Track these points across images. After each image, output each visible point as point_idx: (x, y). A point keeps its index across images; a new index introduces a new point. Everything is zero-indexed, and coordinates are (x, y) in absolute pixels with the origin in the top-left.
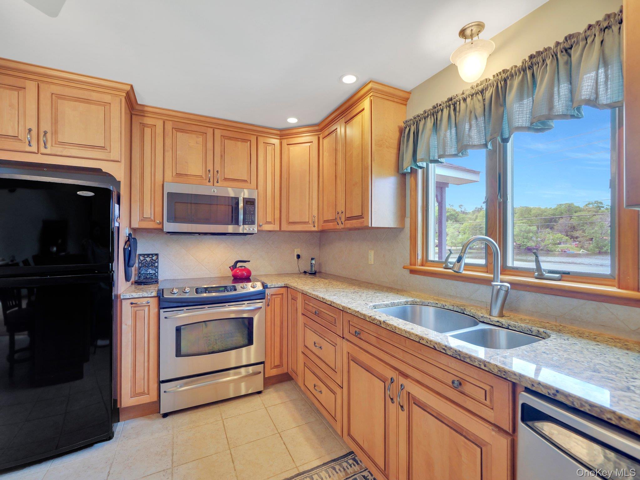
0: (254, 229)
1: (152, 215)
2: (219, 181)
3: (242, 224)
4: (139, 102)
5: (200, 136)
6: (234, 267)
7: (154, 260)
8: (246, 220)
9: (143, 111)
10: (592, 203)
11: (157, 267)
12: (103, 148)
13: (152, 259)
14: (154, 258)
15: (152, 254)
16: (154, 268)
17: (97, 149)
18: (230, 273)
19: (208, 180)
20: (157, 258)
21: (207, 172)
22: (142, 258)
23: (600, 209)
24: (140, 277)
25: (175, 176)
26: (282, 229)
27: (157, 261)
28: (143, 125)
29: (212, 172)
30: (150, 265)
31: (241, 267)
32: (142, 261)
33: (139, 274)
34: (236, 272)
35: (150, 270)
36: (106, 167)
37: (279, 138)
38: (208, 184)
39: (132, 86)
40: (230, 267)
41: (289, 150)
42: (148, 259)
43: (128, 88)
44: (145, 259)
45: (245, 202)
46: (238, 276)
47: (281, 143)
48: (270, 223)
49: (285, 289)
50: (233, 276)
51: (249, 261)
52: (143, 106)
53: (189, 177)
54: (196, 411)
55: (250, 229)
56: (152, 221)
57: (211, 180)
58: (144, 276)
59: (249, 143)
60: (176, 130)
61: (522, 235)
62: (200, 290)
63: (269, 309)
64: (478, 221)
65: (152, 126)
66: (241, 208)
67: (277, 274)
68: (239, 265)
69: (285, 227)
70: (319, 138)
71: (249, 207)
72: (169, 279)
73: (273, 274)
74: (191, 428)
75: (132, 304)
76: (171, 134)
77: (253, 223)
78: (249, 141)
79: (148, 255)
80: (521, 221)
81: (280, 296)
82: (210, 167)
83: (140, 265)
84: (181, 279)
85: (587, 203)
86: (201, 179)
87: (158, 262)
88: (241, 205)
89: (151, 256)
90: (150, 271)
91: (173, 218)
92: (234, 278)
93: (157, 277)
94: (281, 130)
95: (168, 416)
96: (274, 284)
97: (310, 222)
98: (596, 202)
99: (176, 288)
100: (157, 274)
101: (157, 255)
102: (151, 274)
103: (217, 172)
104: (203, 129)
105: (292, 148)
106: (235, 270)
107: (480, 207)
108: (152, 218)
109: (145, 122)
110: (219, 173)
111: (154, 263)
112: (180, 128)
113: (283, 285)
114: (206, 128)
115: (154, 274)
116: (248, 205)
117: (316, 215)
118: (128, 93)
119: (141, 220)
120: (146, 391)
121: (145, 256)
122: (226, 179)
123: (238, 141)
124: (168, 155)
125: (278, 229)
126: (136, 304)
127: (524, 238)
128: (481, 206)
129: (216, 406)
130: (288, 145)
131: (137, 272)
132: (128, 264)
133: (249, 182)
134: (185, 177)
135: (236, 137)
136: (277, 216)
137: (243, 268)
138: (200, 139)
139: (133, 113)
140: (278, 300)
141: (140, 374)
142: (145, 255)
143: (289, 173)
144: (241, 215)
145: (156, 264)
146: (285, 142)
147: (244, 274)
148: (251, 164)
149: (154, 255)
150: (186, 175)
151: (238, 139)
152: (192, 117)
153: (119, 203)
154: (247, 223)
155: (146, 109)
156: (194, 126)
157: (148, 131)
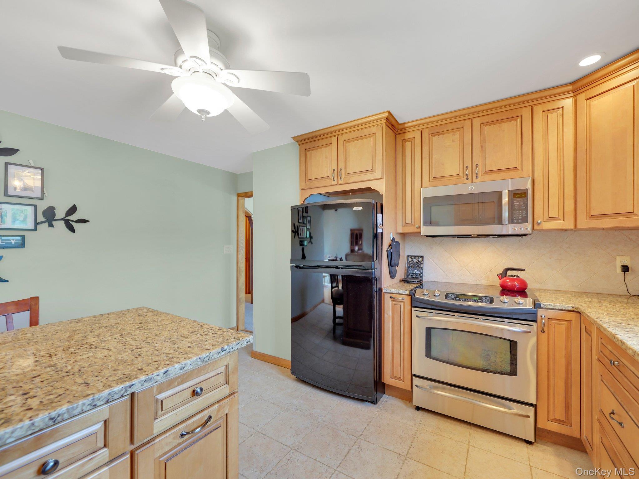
0: (527, 228)
1: (413, 220)
2: (479, 176)
3: (507, 223)
4: (400, 122)
5: (456, 133)
6: (504, 274)
7: (420, 262)
8: (515, 218)
9: (404, 129)
11: (422, 268)
12: (371, 170)
13: (418, 261)
14: (420, 260)
15: (418, 256)
16: (420, 269)
17: (368, 172)
18: (497, 282)
19: (465, 178)
20: (423, 260)
21: (465, 168)
22: (410, 259)
24: (408, 276)
25: (432, 181)
26: (579, 226)
27: (422, 262)
28: (405, 141)
29: (470, 168)
30: (417, 265)
31: (512, 276)
32: (410, 262)
33: (407, 273)
34: (504, 282)
35: (416, 270)
36: (374, 185)
37: (572, 95)
38: (466, 181)
39: (389, 112)
40: (497, 275)
41: (589, 107)
42: (415, 260)
43: (386, 115)
44: (412, 260)
45: (512, 195)
46: (507, 287)
47: (575, 102)
48: (555, 219)
49: (574, 315)
50: (502, 286)
51: (524, 270)
52: (404, 124)
53: (445, 179)
54: (445, 419)
55: (521, 229)
56: (412, 225)
57: (470, 177)
58: (411, 275)
59: (519, 120)
60: (432, 135)
62: (450, 296)
63: (543, 337)
65: (411, 139)
66: (505, 204)
67: (578, 292)
68: (510, 273)
69: (583, 223)
71: (519, 202)
72: (433, 281)
73: (570, 290)
74: (434, 433)
75: (391, 298)
76: (428, 141)
77: (525, 220)
78: (520, 117)
79: (415, 256)
81: (566, 323)
82: (468, 163)
83: (409, 266)
84: (444, 282)
86: (459, 177)
87: (423, 264)
88: (505, 200)
89: (417, 258)
90: (416, 272)
91: (429, 222)
92: (503, 289)
93: (422, 278)
94: (573, 83)
95: (420, 410)
96: (552, 304)
99: (438, 291)
100: (422, 274)
101: (422, 257)
102: (417, 274)
103: (477, 166)
104: (459, 125)
105: (595, 102)
106: (504, 279)
108: (413, 223)
109: (406, 138)
110: (479, 167)
111: (420, 265)
112: (436, 132)
113: (571, 309)
114: (463, 122)
115: (420, 274)
116: (518, 199)
118: (387, 119)
119: (404, 225)
120: (402, 378)
121: (413, 258)
122: (487, 172)
123: (504, 122)
124: (426, 161)
125: (572, 226)
126: (394, 298)
129: (469, 427)
130: (587, 100)
131: (406, 272)
132: (392, 264)
133: (520, 169)
134: (442, 179)
135: (501, 118)
136: (569, 208)
137: (515, 278)
138: (457, 136)
139: (397, 133)
140: (560, 328)
141: (397, 361)
142: (412, 256)
143: (590, 141)
144: (505, 212)
145: (422, 266)
146: (582, 98)
147: (515, 285)
148: (523, 145)
149: (420, 257)
150: (443, 177)
151: (503, 120)
152: (446, 116)
153: (382, 213)
154: (515, 221)
155: (407, 125)
156: (450, 124)
157: (408, 144)
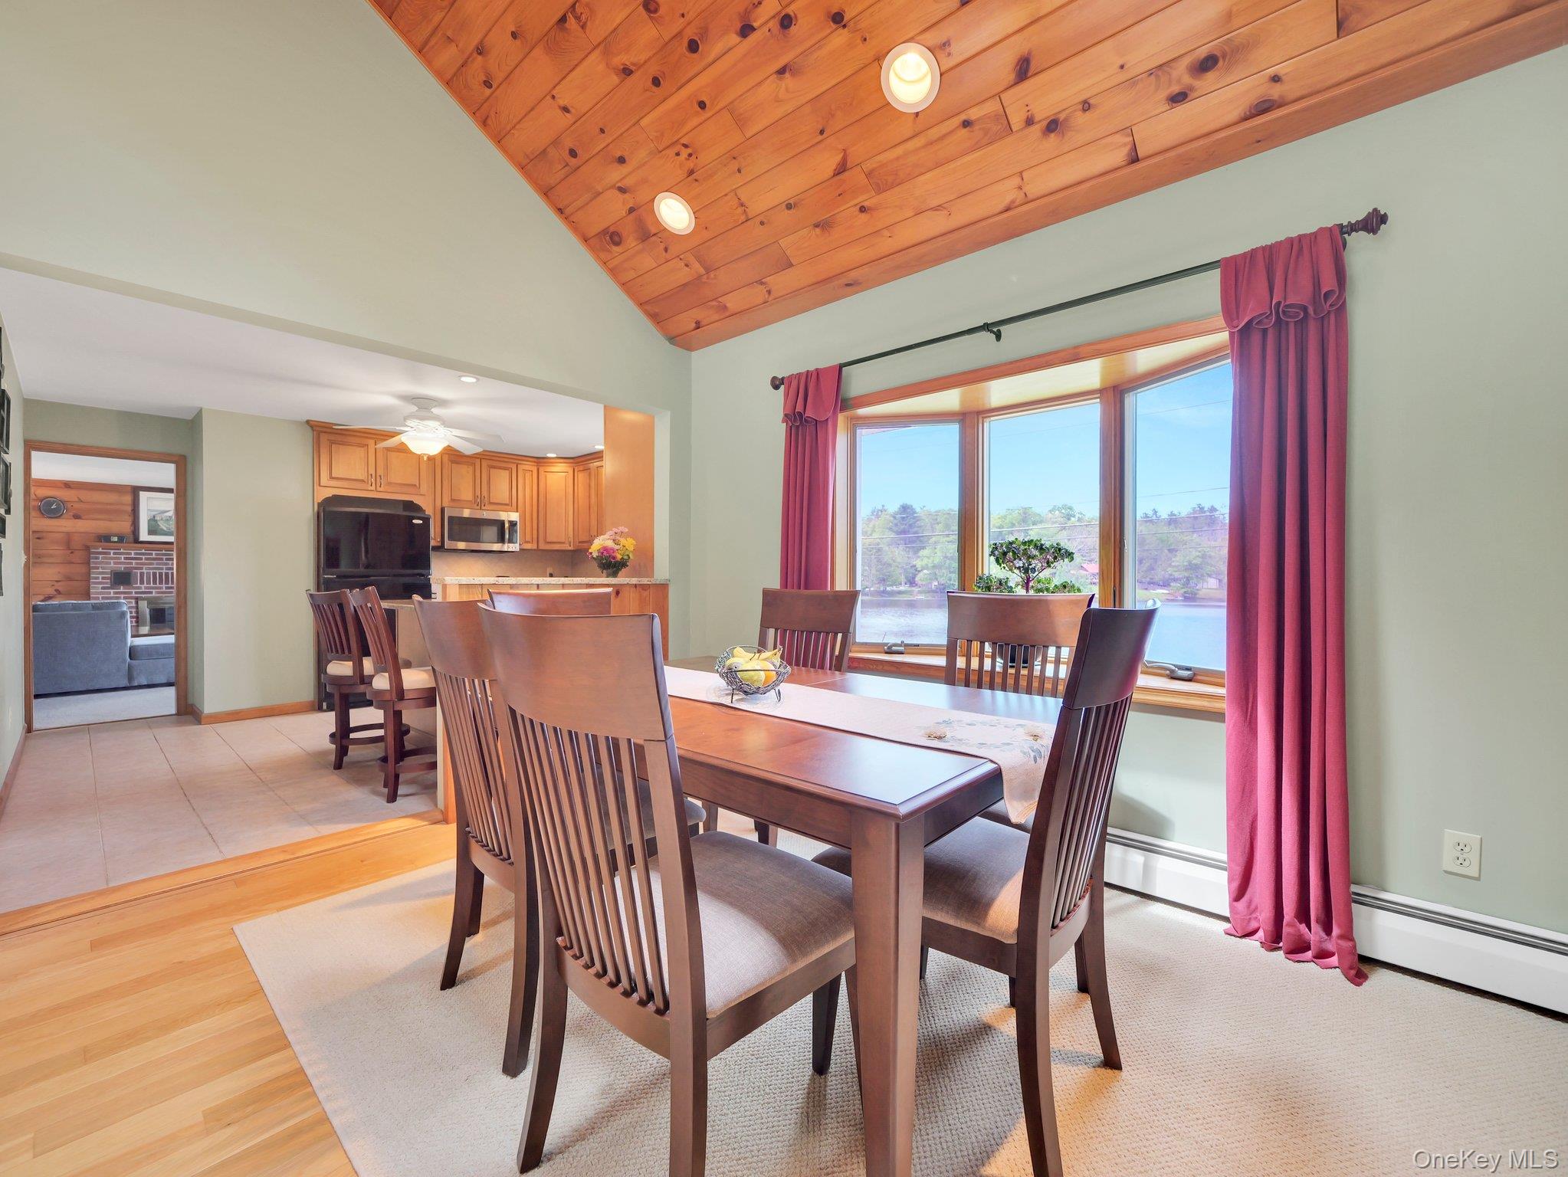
0: (517, 548)
2: (486, 505)
3: (507, 542)
5: (470, 467)
8: (511, 540)
10: (1059, 509)
19: (476, 504)
21: (477, 497)
23: (1069, 519)
25: (451, 501)
26: (540, 548)
29: (480, 497)
36: (417, 500)
37: (536, 465)
38: (477, 508)
41: (546, 477)
45: (510, 524)
47: (538, 470)
48: (528, 542)
53: (463, 503)
57: (480, 504)
59: (510, 470)
61: (947, 565)
64: (875, 535)
66: (506, 529)
69: (542, 546)
70: (574, 469)
76: (448, 466)
77: (516, 542)
80: (948, 539)
82: (478, 493)
85: (1051, 508)
86: (471, 504)
88: (507, 525)
91: (452, 538)
94: (538, 459)
97: (567, 542)
98: (1065, 507)
103: (484, 497)
105: (548, 476)
107: (880, 508)
110: (486, 498)
117: (572, 536)
122: (492, 504)
123: (501, 469)
124: (446, 483)
125: (537, 548)
127: (950, 572)
128: (883, 506)
130: (544, 472)
133: (511, 505)
134: (460, 503)
135: (500, 465)
136: (535, 536)
138: (471, 469)
143: (546, 498)
144: (506, 535)
146: (542, 470)
148: (512, 489)
150: (459, 500)
151: (501, 467)
154: (511, 542)
